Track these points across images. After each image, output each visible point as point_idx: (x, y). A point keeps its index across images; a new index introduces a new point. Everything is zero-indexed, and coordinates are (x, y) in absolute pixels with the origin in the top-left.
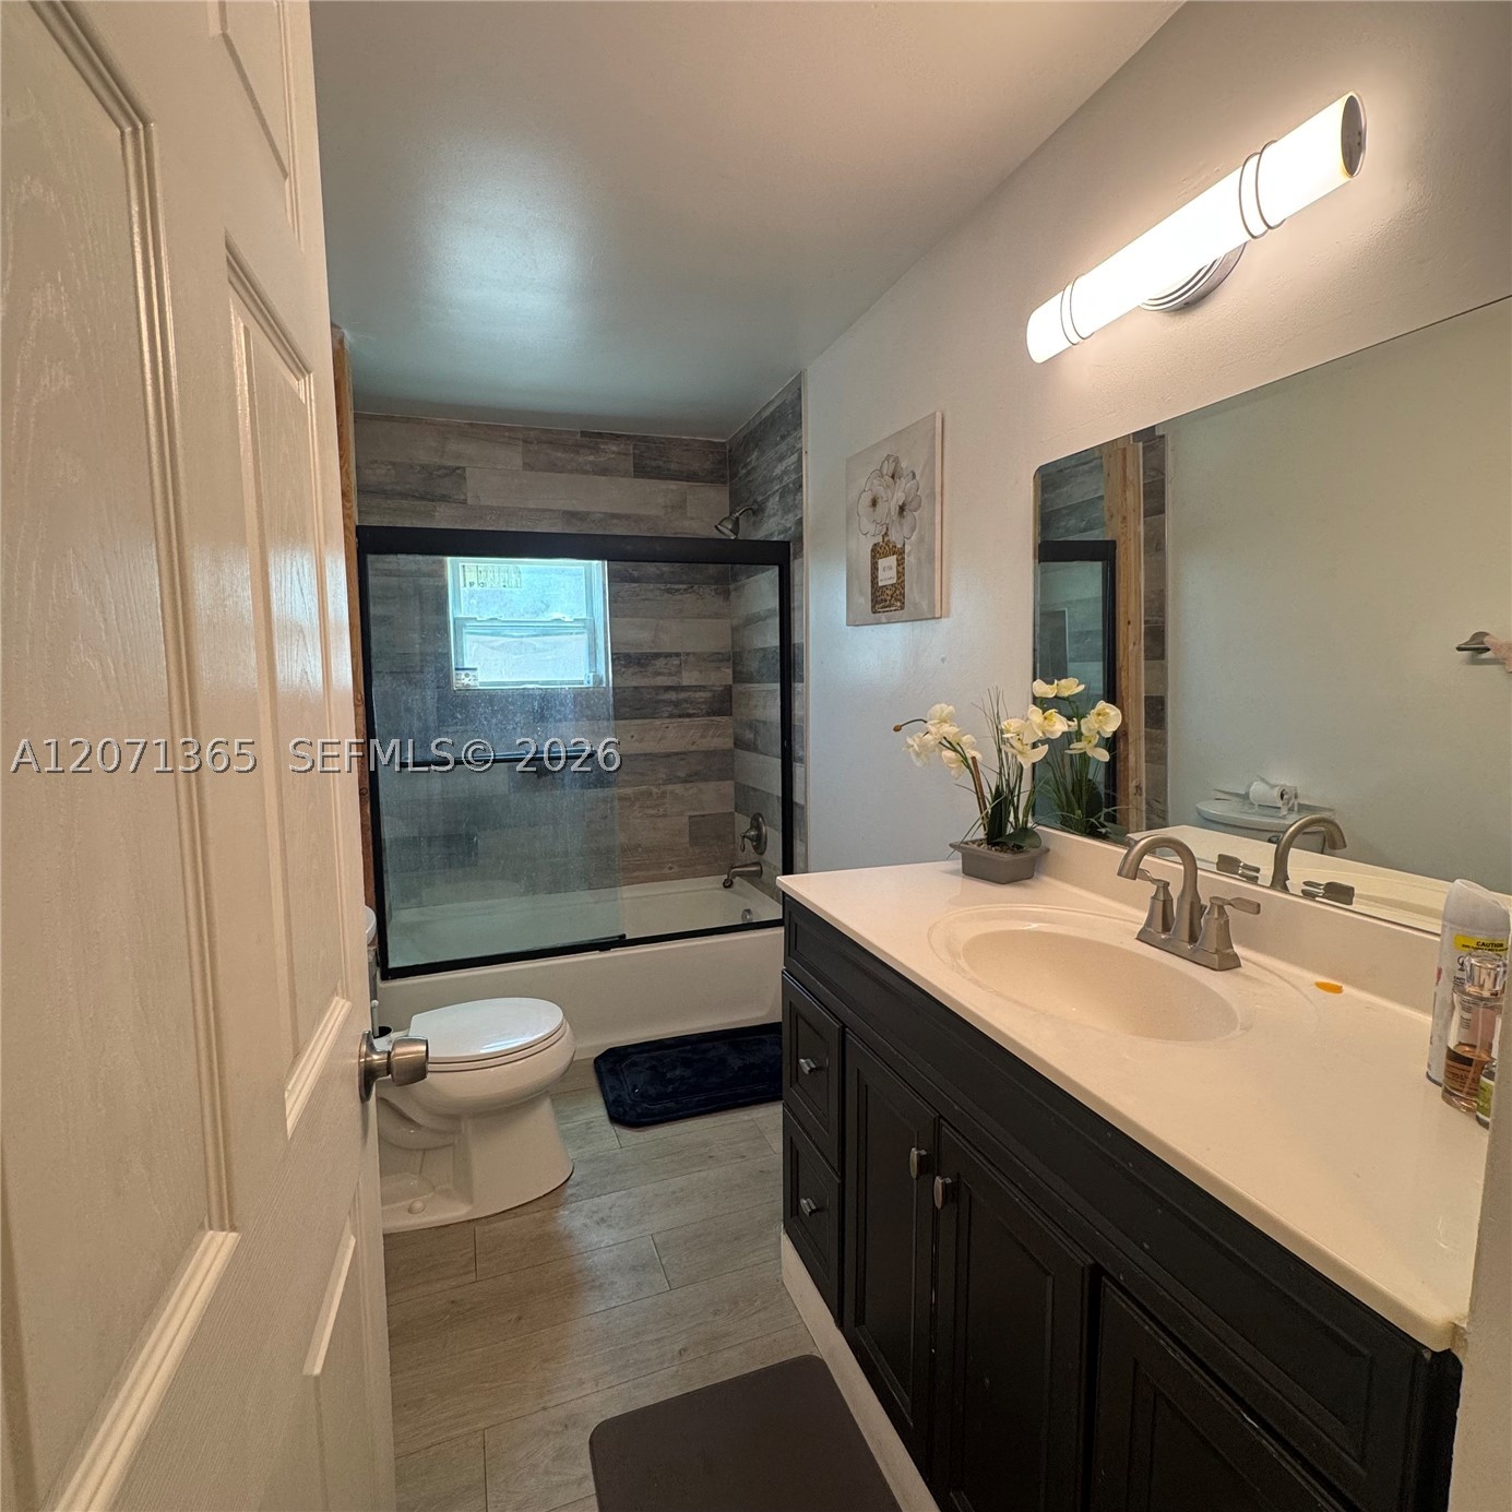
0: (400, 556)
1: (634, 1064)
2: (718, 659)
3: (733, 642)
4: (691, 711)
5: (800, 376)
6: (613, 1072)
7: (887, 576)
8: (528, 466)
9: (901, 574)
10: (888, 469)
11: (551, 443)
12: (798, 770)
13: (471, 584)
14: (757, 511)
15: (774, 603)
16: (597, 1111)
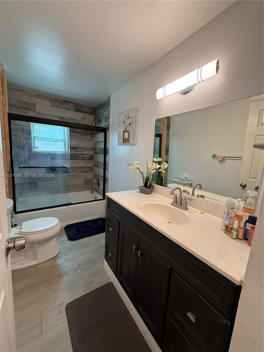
0: (19, 121)
1: (73, 228)
2: (91, 149)
3: (94, 146)
4: (85, 159)
5: (110, 96)
6: (69, 230)
7: (126, 136)
8: (51, 105)
9: (129, 136)
10: (127, 116)
11: (56, 101)
12: (107, 171)
13: (37, 129)
14: (100, 121)
15: (103, 139)
16: (65, 238)
